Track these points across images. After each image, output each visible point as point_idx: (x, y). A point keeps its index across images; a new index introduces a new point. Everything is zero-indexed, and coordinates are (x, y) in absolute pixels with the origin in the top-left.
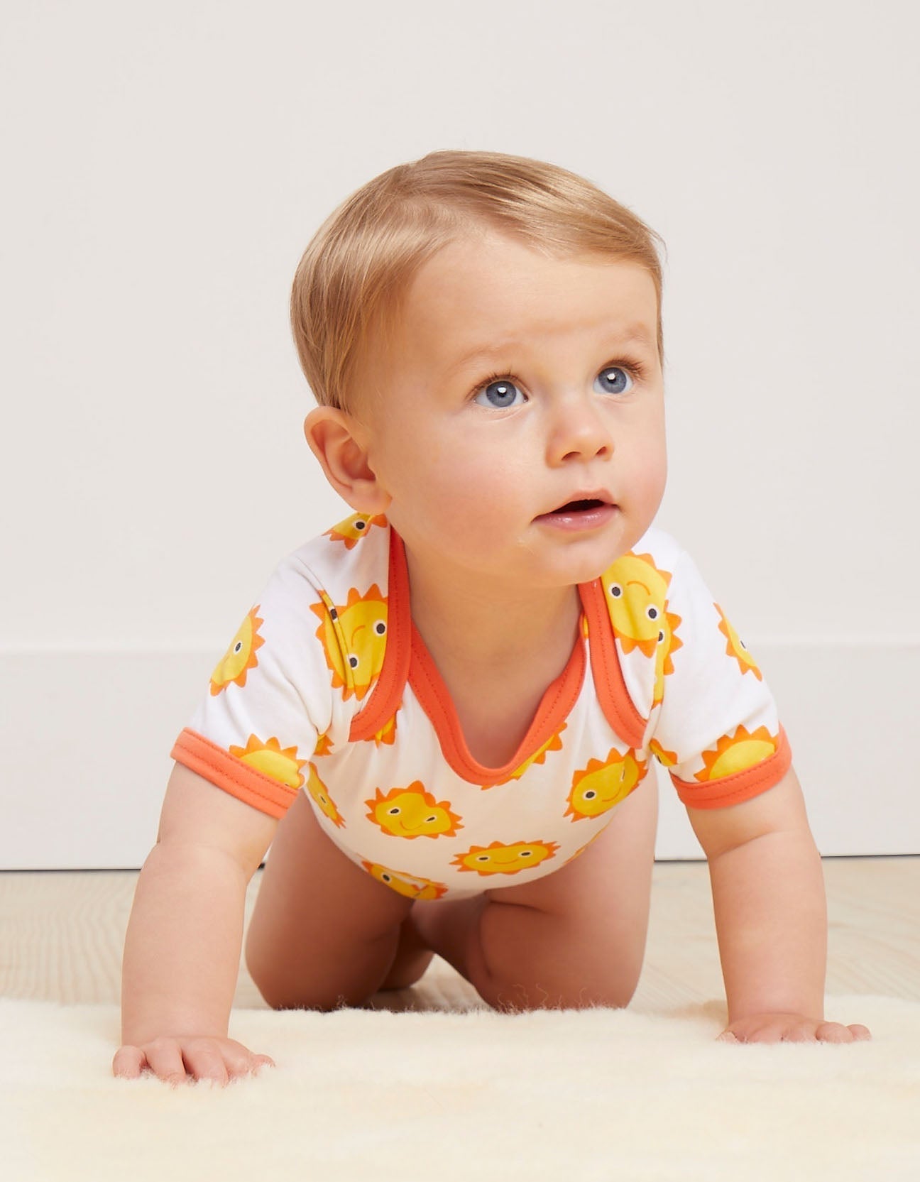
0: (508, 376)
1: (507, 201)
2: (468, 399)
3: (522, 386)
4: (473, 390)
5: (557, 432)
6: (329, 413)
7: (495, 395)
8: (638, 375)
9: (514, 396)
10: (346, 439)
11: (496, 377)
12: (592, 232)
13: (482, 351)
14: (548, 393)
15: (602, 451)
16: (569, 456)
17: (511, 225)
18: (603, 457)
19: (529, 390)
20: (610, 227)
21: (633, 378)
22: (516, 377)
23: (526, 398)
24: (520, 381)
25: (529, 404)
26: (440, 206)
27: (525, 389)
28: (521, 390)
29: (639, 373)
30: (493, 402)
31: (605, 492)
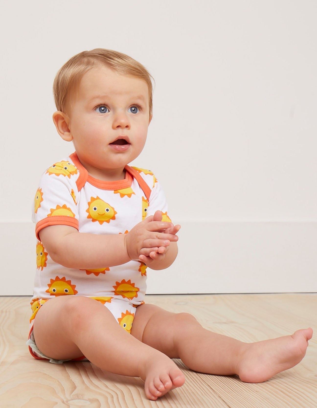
0: (105, 105)
1: (109, 59)
2: (94, 109)
3: (108, 108)
4: (95, 108)
5: (115, 120)
6: (59, 113)
7: (101, 110)
8: (141, 110)
9: (106, 111)
10: (64, 121)
11: (101, 104)
12: (131, 69)
13: (98, 97)
14: (114, 109)
15: (127, 127)
16: (118, 127)
17: (110, 65)
18: (127, 128)
19: (110, 109)
20: (136, 69)
21: (139, 110)
22: (107, 105)
23: (109, 111)
24: (108, 106)
25: (110, 113)
26: (92, 59)
27: (109, 109)
28: (108, 109)
29: (141, 109)
30: (100, 112)
31: (127, 137)
